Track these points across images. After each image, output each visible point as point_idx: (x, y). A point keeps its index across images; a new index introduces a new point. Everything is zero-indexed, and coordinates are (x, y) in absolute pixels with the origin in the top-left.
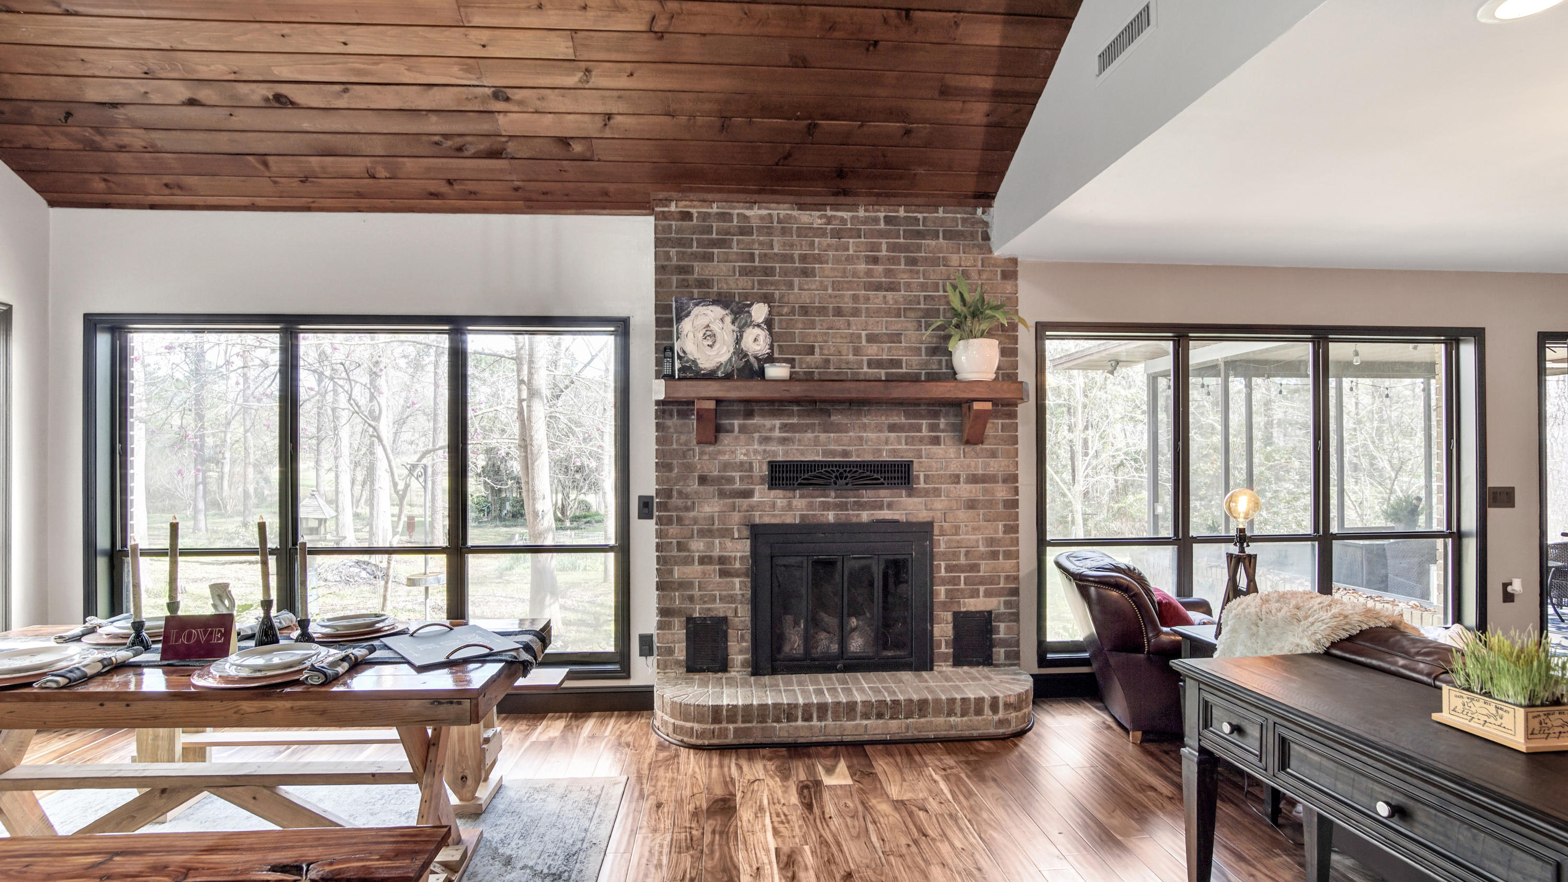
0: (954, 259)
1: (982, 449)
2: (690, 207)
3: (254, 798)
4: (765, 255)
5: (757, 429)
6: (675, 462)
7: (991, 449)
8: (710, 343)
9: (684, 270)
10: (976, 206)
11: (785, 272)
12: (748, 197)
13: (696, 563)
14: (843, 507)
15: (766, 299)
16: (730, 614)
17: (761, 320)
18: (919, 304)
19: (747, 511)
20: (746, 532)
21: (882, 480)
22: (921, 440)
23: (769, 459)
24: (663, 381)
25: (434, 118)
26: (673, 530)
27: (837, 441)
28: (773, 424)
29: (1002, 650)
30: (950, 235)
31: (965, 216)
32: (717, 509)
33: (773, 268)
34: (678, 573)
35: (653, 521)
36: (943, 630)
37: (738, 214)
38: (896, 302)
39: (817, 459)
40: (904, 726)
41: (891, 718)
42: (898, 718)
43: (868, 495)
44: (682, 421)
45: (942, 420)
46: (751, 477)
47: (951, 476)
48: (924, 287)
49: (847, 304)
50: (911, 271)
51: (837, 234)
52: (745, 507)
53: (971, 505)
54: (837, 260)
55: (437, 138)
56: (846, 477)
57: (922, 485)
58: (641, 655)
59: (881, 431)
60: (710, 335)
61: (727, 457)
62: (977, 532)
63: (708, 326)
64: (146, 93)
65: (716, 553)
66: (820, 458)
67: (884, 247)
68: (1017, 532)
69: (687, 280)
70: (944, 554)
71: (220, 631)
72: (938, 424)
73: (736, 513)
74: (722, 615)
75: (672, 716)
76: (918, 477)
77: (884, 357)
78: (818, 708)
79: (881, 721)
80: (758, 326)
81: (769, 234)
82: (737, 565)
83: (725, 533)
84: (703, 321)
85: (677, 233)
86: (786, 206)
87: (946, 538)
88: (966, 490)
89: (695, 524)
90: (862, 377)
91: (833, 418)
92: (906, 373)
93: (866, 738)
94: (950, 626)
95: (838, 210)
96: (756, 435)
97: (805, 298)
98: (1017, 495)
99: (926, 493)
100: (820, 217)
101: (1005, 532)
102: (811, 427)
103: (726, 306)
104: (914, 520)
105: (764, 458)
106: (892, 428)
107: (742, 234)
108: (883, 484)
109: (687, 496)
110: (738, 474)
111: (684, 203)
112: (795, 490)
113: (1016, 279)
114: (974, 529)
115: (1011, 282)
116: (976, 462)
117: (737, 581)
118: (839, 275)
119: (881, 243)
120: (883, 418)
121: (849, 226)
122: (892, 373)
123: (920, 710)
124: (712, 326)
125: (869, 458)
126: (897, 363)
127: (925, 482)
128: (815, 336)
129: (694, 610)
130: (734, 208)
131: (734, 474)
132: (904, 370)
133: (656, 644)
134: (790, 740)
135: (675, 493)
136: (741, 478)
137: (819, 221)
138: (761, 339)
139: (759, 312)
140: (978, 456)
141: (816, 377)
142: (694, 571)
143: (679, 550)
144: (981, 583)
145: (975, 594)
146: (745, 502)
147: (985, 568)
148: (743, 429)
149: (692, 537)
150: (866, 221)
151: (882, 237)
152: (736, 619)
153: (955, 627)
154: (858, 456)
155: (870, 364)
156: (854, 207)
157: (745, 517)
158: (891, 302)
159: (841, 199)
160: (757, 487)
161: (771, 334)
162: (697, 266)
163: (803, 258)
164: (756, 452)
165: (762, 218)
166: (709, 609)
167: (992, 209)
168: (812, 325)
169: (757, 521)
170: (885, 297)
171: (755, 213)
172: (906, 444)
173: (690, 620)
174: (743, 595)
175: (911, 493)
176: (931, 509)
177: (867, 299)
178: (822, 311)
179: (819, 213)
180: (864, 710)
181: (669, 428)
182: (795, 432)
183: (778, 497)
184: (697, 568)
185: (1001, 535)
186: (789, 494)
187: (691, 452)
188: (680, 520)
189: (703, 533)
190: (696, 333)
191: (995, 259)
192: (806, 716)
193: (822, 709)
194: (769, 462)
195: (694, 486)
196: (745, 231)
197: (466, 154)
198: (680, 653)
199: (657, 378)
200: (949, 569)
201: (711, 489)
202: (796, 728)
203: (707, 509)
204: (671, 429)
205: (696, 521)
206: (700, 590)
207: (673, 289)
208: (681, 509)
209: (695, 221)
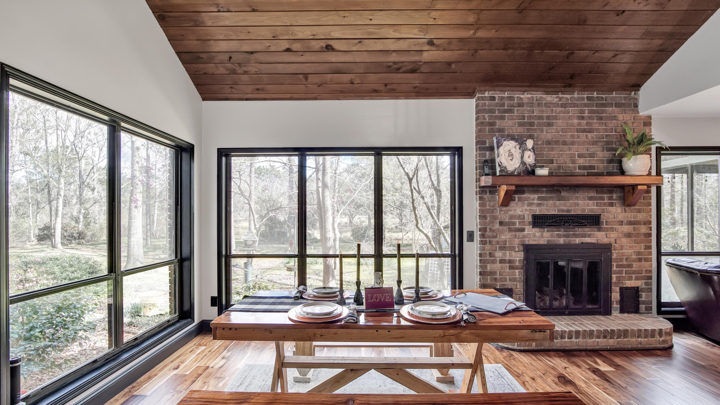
0: (620, 117)
1: (633, 208)
2: (495, 94)
3: (398, 374)
4: (530, 116)
5: (527, 199)
6: (488, 215)
7: (638, 208)
8: (511, 159)
9: (492, 124)
10: (631, 91)
11: (539, 125)
12: (523, 89)
13: (498, 262)
14: (567, 236)
15: (531, 137)
16: (514, 287)
17: (531, 147)
18: (603, 139)
19: (522, 238)
20: (522, 248)
21: (586, 224)
22: (605, 204)
23: (532, 214)
25: (394, 54)
26: (487, 247)
27: (565, 205)
28: (534, 197)
29: (644, 306)
30: (618, 105)
31: (625, 96)
32: (508, 237)
33: (534, 122)
34: (489, 267)
36: (616, 296)
37: (517, 97)
38: (592, 138)
39: (555, 213)
40: (616, 342)
41: (610, 338)
42: (614, 338)
43: (579, 231)
44: (491, 196)
45: (614, 195)
46: (524, 222)
47: (619, 221)
48: (606, 130)
49: (568, 139)
50: (599, 123)
51: (564, 106)
52: (521, 236)
53: (628, 235)
54: (564, 118)
55: (390, 64)
56: (569, 222)
57: (605, 226)
59: (585, 200)
60: (511, 155)
61: (512, 212)
62: (631, 249)
63: (510, 150)
64: (269, 46)
65: (507, 258)
66: (557, 213)
67: (587, 111)
68: (651, 249)
69: (493, 129)
70: (616, 259)
71: (389, 295)
72: (613, 196)
73: (516, 239)
74: (510, 287)
76: (603, 222)
77: (587, 164)
78: (575, 333)
79: (605, 340)
80: (530, 150)
81: (532, 106)
82: (517, 264)
83: (512, 249)
84: (508, 148)
85: (488, 106)
86: (540, 93)
87: (616, 251)
88: (626, 228)
89: (498, 244)
90: (576, 174)
91: (562, 194)
92: (597, 172)
93: (598, 347)
94: (618, 294)
95: (565, 94)
96: (526, 202)
97: (549, 136)
98: (651, 230)
99: (607, 230)
100: (556, 98)
101: (645, 249)
102: (551, 198)
103: (516, 141)
104: (602, 243)
105: (530, 213)
106: (590, 199)
107: (519, 106)
108: (586, 225)
109: (494, 231)
110: (518, 220)
111: (492, 92)
112: (544, 228)
113: (651, 125)
114: (630, 247)
115: (648, 127)
116: (630, 215)
117: (517, 271)
118: (565, 125)
119: (585, 110)
120: (586, 194)
121: (570, 102)
122: (590, 172)
123: (624, 335)
124: (512, 151)
125: (579, 213)
126: (592, 167)
127: (606, 224)
128: (554, 155)
129: (497, 285)
130: (515, 94)
131: (516, 220)
132: (596, 171)
134: (561, 348)
135: (488, 230)
136: (519, 222)
137: (556, 100)
138: (531, 156)
139: (530, 143)
140: (631, 212)
141: (554, 174)
142: (497, 266)
143: (490, 256)
144: (633, 274)
145: (630, 279)
146: (522, 233)
147: (636, 266)
148: (520, 200)
149: (496, 250)
150: (578, 99)
151: (586, 106)
152: (517, 289)
153: (620, 295)
154: (574, 212)
155: (580, 168)
156: (573, 92)
157: (521, 241)
158: (590, 138)
159: (568, 89)
160: (527, 227)
161: (535, 154)
162: (498, 122)
163: (548, 118)
164: (526, 210)
165: (529, 99)
166: (504, 285)
167: (639, 92)
168: (552, 149)
169: (527, 243)
170: (587, 135)
171: (526, 96)
172: (597, 206)
174: (520, 278)
175: (600, 230)
176: (609, 238)
177: (578, 137)
178: (557, 142)
179: (556, 96)
180: (597, 334)
181: (485, 199)
182: (544, 201)
183: (537, 232)
184: (498, 265)
185: (643, 250)
186: (542, 230)
187: (496, 210)
188: (490, 242)
189: (503, 248)
190: (505, 154)
191: (641, 116)
192: (570, 337)
193: (577, 333)
194: (533, 215)
195: (497, 226)
196: (520, 105)
197: (401, 71)
199: (480, 175)
200: (617, 266)
201: (505, 227)
202: (565, 342)
203: (503, 237)
204: (487, 200)
205: (498, 243)
206: (500, 275)
207: (487, 133)
208: (491, 238)
209: (497, 100)
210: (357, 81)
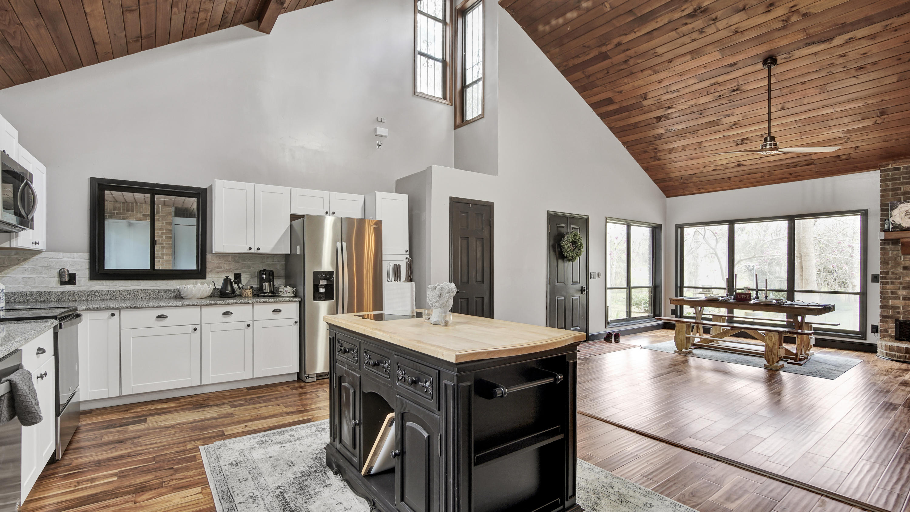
2: (899, 165)
6: (890, 261)
8: (909, 217)
9: (896, 190)
13: (901, 299)
24: (884, 233)
26: (889, 286)
34: (891, 303)
35: (879, 283)
44: (894, 247)
58: (872, 332)
60: (908, 214)
63: (907, 211)
64: (703, 170)
69: (897, 193)
75: (886, 350)
84: (905, 209)
85: (891, 176)
89: (901, 285)
109: (897, 275)
111: (896, 164)
124: (909, 211)
129: (900, 317)
133: (879, 328)
135: (890, 273)
142: (900, 303)
143: (892, 294)
149: (899, 290)
162: (903, 187)
166: (908, 317)
173: (897, 320)
181: (888, 249)
184: (902, 301)
187: (899, 258)
188: (893, 283)
190: (901, 214)
195: (901, 271)
198: (892, 332)
199: (881, 231)
201: (909, 271)
203: (908, 279)
204: (889, 250)
205: (901, 283)
206: (903, 309)
207: (890, 197)
208: (893, 279)
209: (902, 170)
210: (766, 175)
